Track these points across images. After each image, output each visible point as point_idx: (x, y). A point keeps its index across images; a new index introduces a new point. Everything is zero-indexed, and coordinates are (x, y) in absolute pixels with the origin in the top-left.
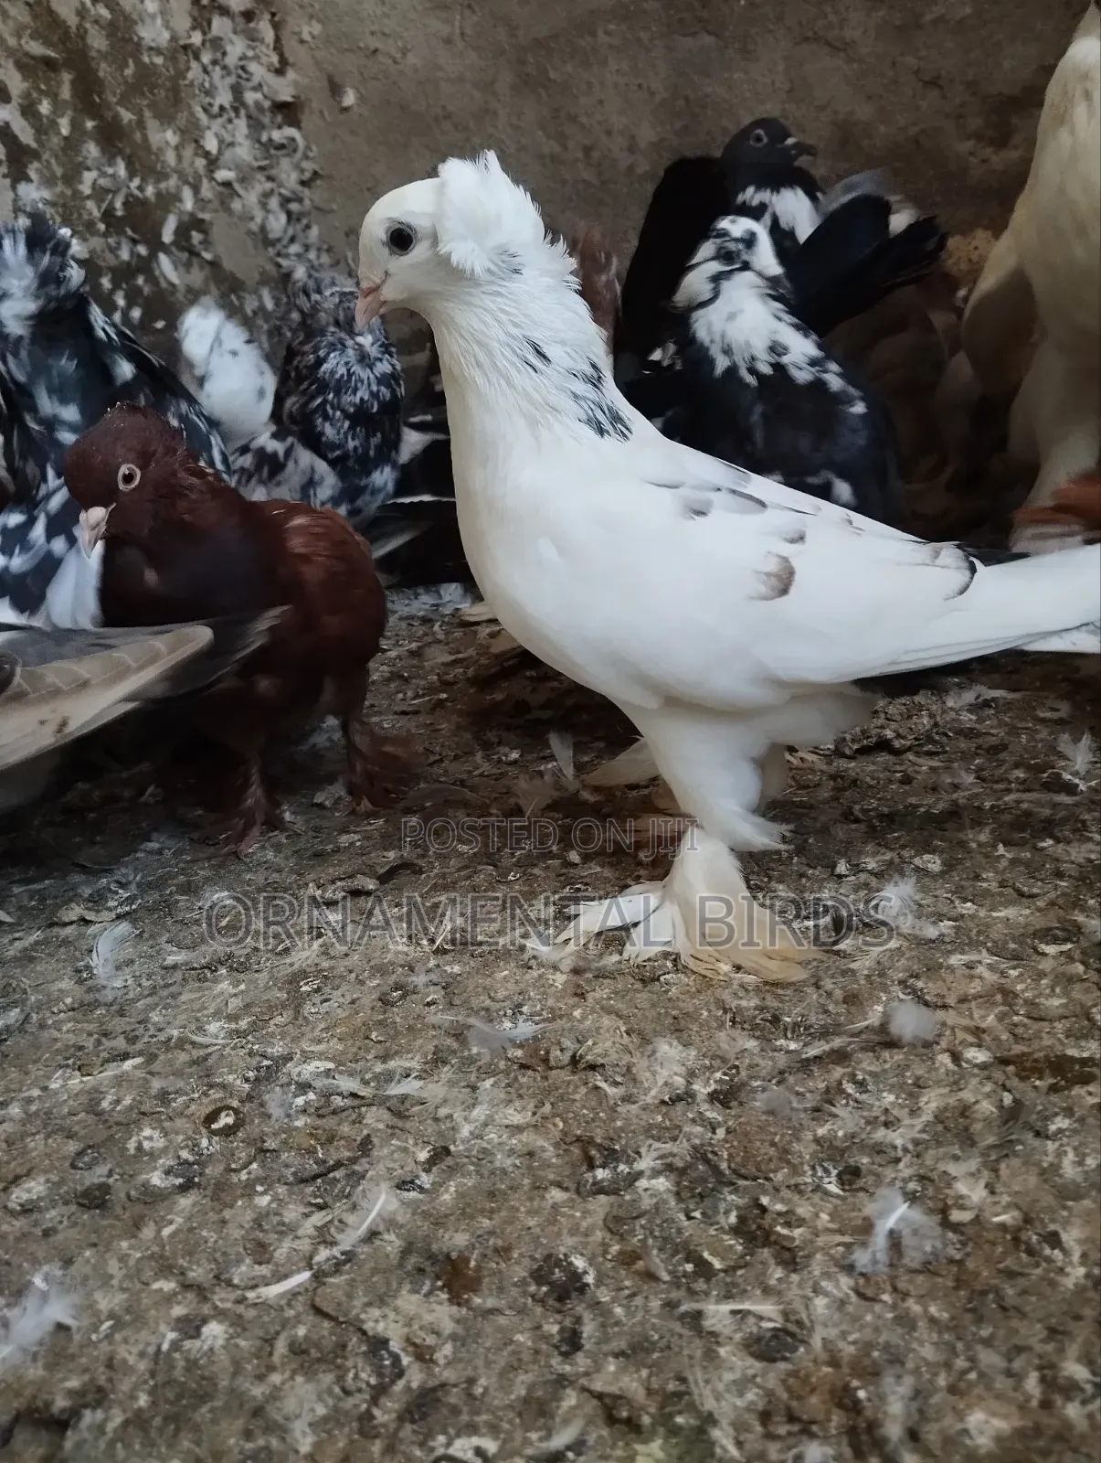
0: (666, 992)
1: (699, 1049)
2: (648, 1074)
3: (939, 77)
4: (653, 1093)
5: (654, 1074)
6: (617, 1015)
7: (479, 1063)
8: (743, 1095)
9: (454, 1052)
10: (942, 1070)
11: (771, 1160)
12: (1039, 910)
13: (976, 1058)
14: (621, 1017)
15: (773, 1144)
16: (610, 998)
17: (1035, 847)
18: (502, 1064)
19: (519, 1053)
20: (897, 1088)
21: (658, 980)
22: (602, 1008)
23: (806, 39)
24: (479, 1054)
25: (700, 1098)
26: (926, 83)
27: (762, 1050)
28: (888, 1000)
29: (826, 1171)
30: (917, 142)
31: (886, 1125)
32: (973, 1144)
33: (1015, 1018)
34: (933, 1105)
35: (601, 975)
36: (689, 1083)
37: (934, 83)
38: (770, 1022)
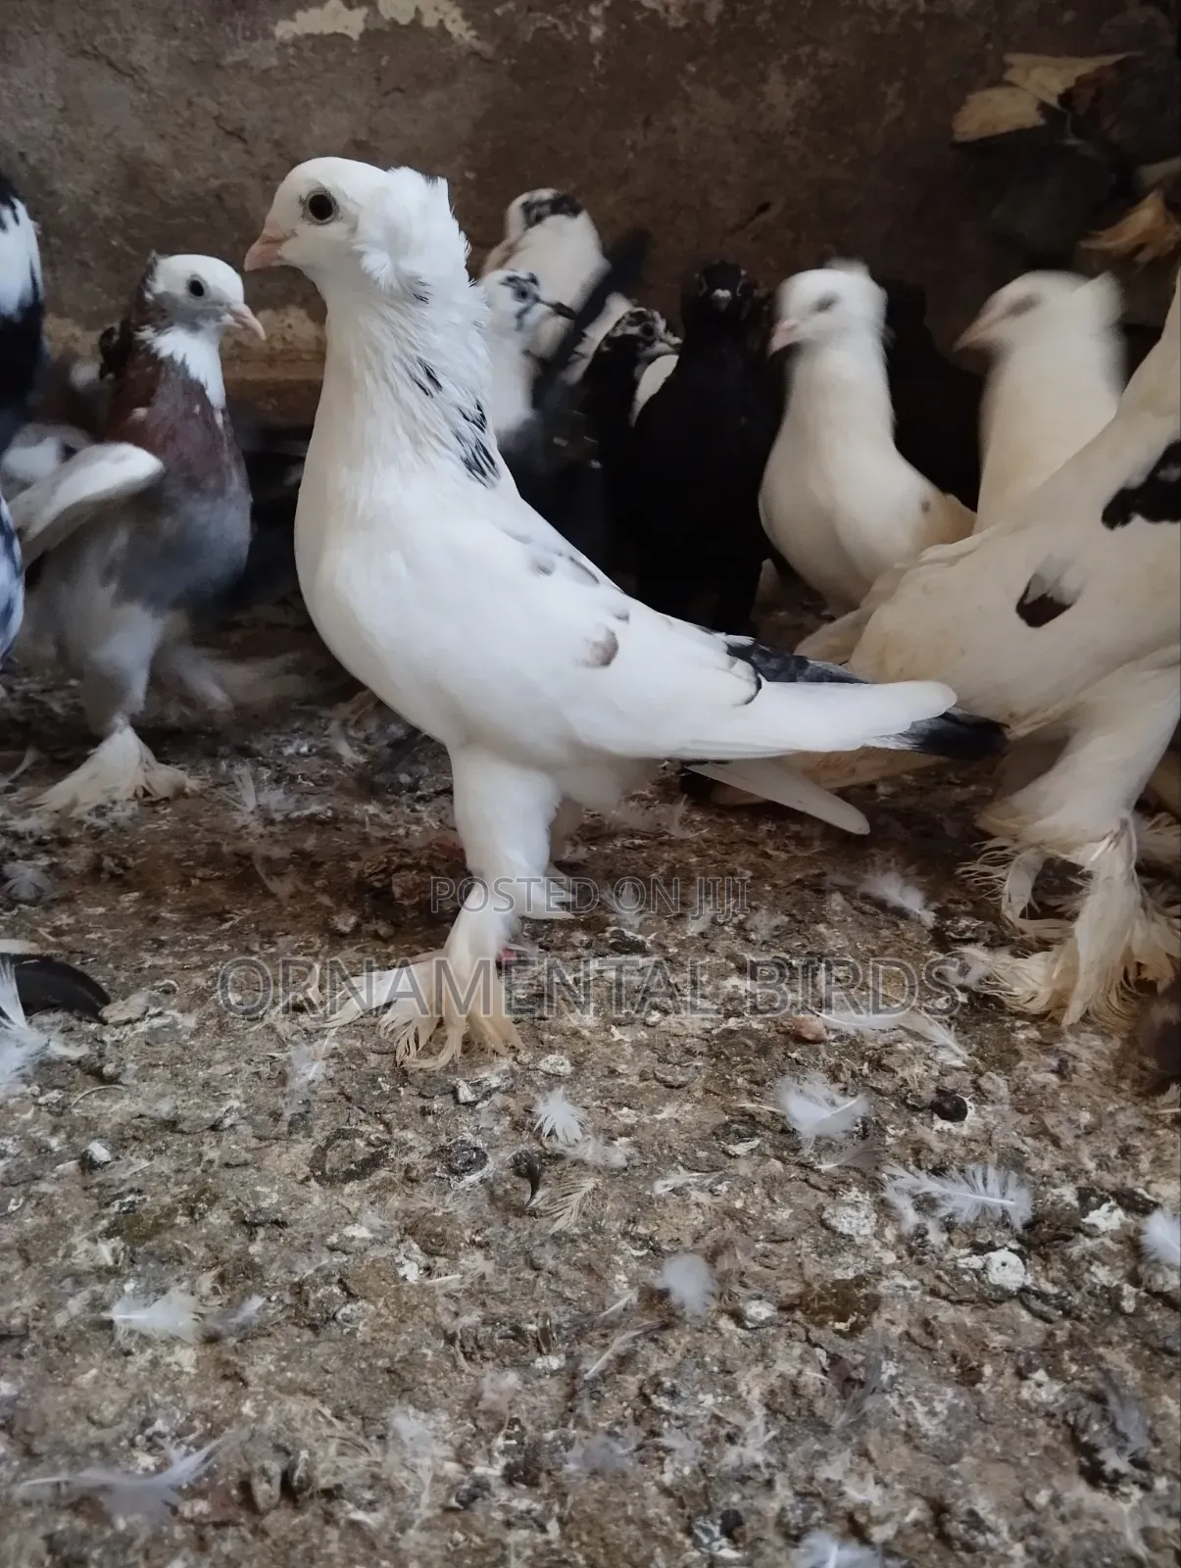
0: (352, 1334)
1: (449, 1410)
2: (405, 1474)
3: (242, 129)
4: (425, 1499)
5: (413, 1470)
6: (306, 1392)
7: (138, 1543)
8: (544, 1459)
9: (85, 1538)
10: (736, 1341)
11: (638, 1544)
12: (698, 1102)
13: (759, 1314)
14: (312, 1394)
15: (629, 1520)
16: (283, 1370)
17: (645, 1024)
18: (179, 1533)
19: (202, 1506)
20: (708, 1382)
21: (334, 1318)
22: (280, 1388)
23: (84, 53)
24: (130, 1527)
25: (494, 1483)
26: (228, 133)
27: (526, 1382)
28: (625, 1263)
29: (707, 1532)
30: (219, 197)
31: (731, 1439)
32: (826, 1429)
33: (758, 1246)
34: (756, 1392)
35: (249, 1334)
36: (468, 1468)
37: (238, 134)
38: (514, 1338)
